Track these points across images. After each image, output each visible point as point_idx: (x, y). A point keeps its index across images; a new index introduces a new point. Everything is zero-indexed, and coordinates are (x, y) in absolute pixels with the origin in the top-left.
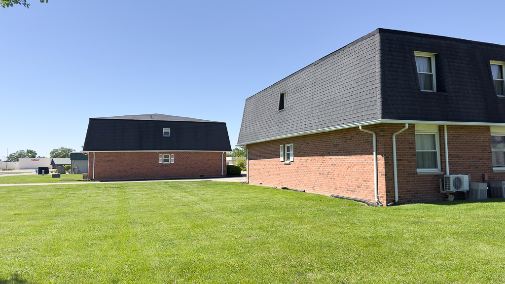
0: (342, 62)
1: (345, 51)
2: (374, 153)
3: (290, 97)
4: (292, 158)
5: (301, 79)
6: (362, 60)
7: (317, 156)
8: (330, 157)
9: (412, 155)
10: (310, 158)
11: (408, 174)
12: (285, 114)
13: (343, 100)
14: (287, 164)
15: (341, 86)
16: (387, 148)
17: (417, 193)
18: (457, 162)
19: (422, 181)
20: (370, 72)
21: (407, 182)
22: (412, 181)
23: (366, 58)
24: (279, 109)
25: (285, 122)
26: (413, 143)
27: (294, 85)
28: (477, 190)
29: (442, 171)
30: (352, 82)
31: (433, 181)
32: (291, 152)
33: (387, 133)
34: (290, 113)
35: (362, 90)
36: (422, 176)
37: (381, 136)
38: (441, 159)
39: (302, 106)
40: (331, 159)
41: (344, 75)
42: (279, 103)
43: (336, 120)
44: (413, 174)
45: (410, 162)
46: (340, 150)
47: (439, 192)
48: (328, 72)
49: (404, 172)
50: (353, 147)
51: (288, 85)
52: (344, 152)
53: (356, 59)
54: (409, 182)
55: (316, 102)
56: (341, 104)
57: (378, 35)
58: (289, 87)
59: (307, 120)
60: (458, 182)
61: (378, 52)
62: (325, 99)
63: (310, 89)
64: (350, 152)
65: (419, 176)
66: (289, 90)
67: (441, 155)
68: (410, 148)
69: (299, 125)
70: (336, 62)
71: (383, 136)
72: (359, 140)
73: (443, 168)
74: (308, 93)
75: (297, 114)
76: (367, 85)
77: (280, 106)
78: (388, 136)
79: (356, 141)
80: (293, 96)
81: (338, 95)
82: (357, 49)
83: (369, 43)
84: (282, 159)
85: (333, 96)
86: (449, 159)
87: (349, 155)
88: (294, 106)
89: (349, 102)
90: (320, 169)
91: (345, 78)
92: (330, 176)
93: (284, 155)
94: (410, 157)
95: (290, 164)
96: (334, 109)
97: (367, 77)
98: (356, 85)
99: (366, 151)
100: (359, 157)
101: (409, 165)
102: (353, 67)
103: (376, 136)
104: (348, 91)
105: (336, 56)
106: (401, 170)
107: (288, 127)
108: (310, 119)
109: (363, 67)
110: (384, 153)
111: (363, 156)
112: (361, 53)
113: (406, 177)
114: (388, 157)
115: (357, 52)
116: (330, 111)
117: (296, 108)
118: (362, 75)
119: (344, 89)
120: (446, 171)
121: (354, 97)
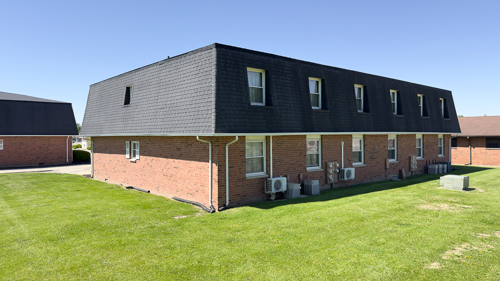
0: (184, 69)
1: (187, 58)
2: (210, 161)
3: (136, 93)
4: (137, 157)
5: (147, 76)
6: (201, 71)
7: (162, 157)
8: (174, 160)
9: (243, 162)
10: (155, 158)
11: (238, 179)
12: (131, 111)
13: (184, 107)
14: (133, 162)
15: (183, 93)
16: (221, 157)
17: (245, 196)
18: (279, 165)
19: (250, 185)
20: (207, 85)
21: (237, 186)
22: (241, 186)
23: (205, 70)
24: (125, 105)
25: (131, 119)
26: (244, 151)
27: (139, 81)
28: (292, 190)
29: (267, 174)
30: (192, 91)
31: (259, 183)
32: (137, 150)
33: (221, 144)
34: (135, 110)
35: (201, 101)
36: (250, 180)
37: (216, 146)
38: (267, 164)
39: (147, 106)
40: (174, 162)
41: (185, 82)
42: (124, 97)
43: (178, 126)
44: (243, 179)
45: (240, 169)
46: (182, 154)
47: (264, 193)
48: (172, 75)
49: (235, 178)
50: (194, 153)
51: (134, 80)
52: (186, 157)
53: (195, 69)
54: (239, 186)
55: (161, 103)
56: (182, 111)
57: (214, 49)
58: (134, 82)
59: (152, 121)
60: (278, 184)
61: (214, 67)
62: (169, 103)
63: (155, 89)
64: (191, 157)
65: (248, 180)
66: (135, 85)
67: (267, 160)
68: (241, 156)
69: (143, 124)
70: (179, 67)
71: (218, 146)
72: (198, 147)
73: (268, 172)
74: (153, 92)
75: (142, 112)
76: (205, 97)
77: (125, 101)
78: (221, 146)
79: (196, 147)
80: (139, 92)
81: (180, 101)
82: (197, 58)
83: (207, 55)
84: (128, 156)
85: (175, 101)
86: (273, 164)
87: (190, 160)
88: (139, 104)
89: (189, 110)
90: (164, 171)
91: (186, 85)
92: (173, 178)
93: (130, 152)
94: (241, 164)
95: (135, 162)
96: (176, 115)
97: (205, 89)
98: (195, 95)
99: (203, 158)
100: (197, 163)
101: (240, 171)
102: (193, 77)
103: (212, 146)
104: (188, 99)
105: (179, 61)
106: (232, 176)
107: (133, 125)
108: (154, 120)
109: (201, 79)
110: (218, 162)
111: (201, 163)
112: (200, 64)
113: (237, 182)
114: (221, 166)
115: (197, 62)
116: (173, 116)
117: (141, 107)
118: (201, 86)
119: (185, 96)
120: (270, 174)
121: (193, 106)
